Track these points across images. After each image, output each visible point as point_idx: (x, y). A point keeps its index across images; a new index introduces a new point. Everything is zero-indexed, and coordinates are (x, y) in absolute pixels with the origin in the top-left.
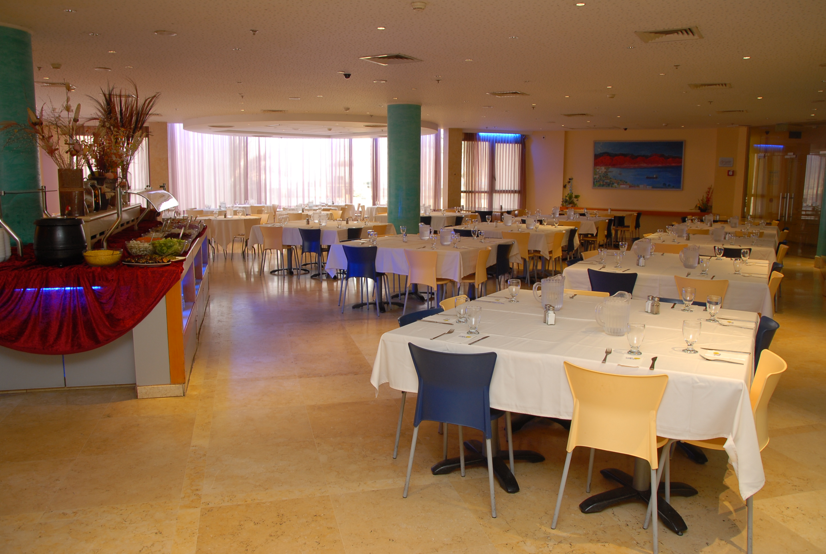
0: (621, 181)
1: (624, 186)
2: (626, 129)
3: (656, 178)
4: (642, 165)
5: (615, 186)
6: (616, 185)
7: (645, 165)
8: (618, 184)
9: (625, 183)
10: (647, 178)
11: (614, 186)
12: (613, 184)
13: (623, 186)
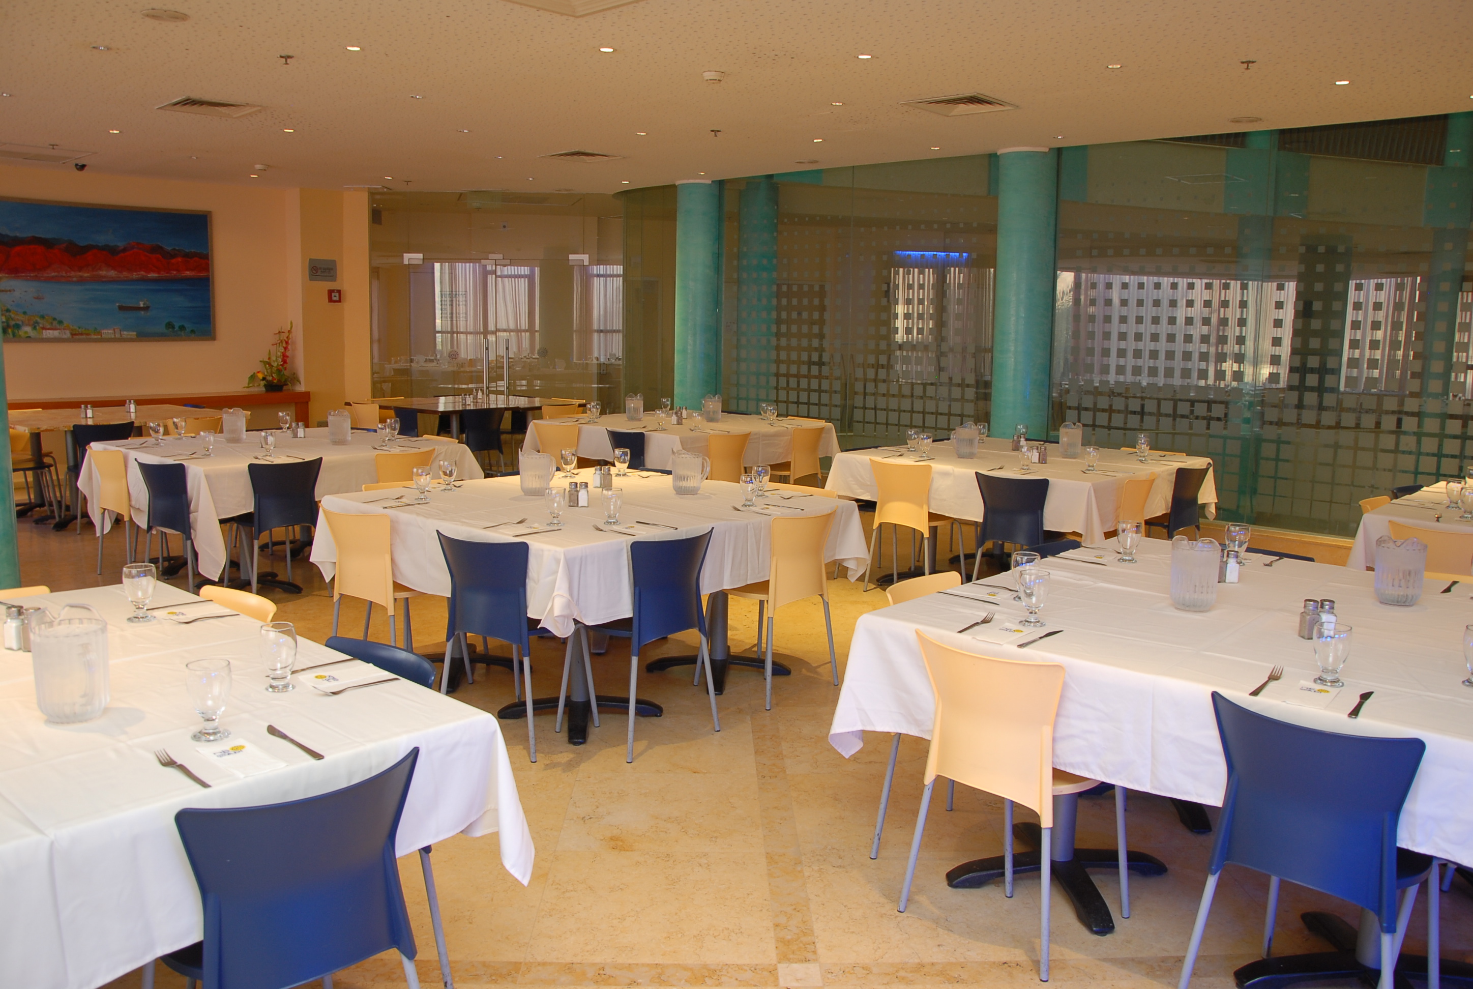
0: (42, 317)
1: (56, 333)
2: (82, 167)
3: (146, 308)
4: (103, 273)
5: (26, 332)
6: (28, 329)
7: (112, 273)
8: (35, 328)
9: (57, 323)
10: (121, 308)
11: (21, 333)
12: (18, 327)
13: (51, 331)
